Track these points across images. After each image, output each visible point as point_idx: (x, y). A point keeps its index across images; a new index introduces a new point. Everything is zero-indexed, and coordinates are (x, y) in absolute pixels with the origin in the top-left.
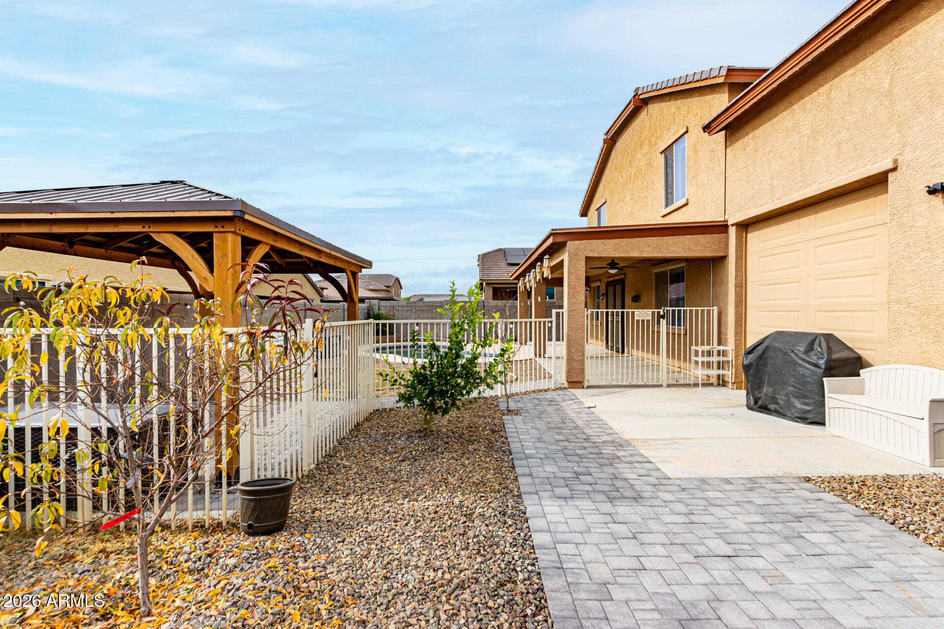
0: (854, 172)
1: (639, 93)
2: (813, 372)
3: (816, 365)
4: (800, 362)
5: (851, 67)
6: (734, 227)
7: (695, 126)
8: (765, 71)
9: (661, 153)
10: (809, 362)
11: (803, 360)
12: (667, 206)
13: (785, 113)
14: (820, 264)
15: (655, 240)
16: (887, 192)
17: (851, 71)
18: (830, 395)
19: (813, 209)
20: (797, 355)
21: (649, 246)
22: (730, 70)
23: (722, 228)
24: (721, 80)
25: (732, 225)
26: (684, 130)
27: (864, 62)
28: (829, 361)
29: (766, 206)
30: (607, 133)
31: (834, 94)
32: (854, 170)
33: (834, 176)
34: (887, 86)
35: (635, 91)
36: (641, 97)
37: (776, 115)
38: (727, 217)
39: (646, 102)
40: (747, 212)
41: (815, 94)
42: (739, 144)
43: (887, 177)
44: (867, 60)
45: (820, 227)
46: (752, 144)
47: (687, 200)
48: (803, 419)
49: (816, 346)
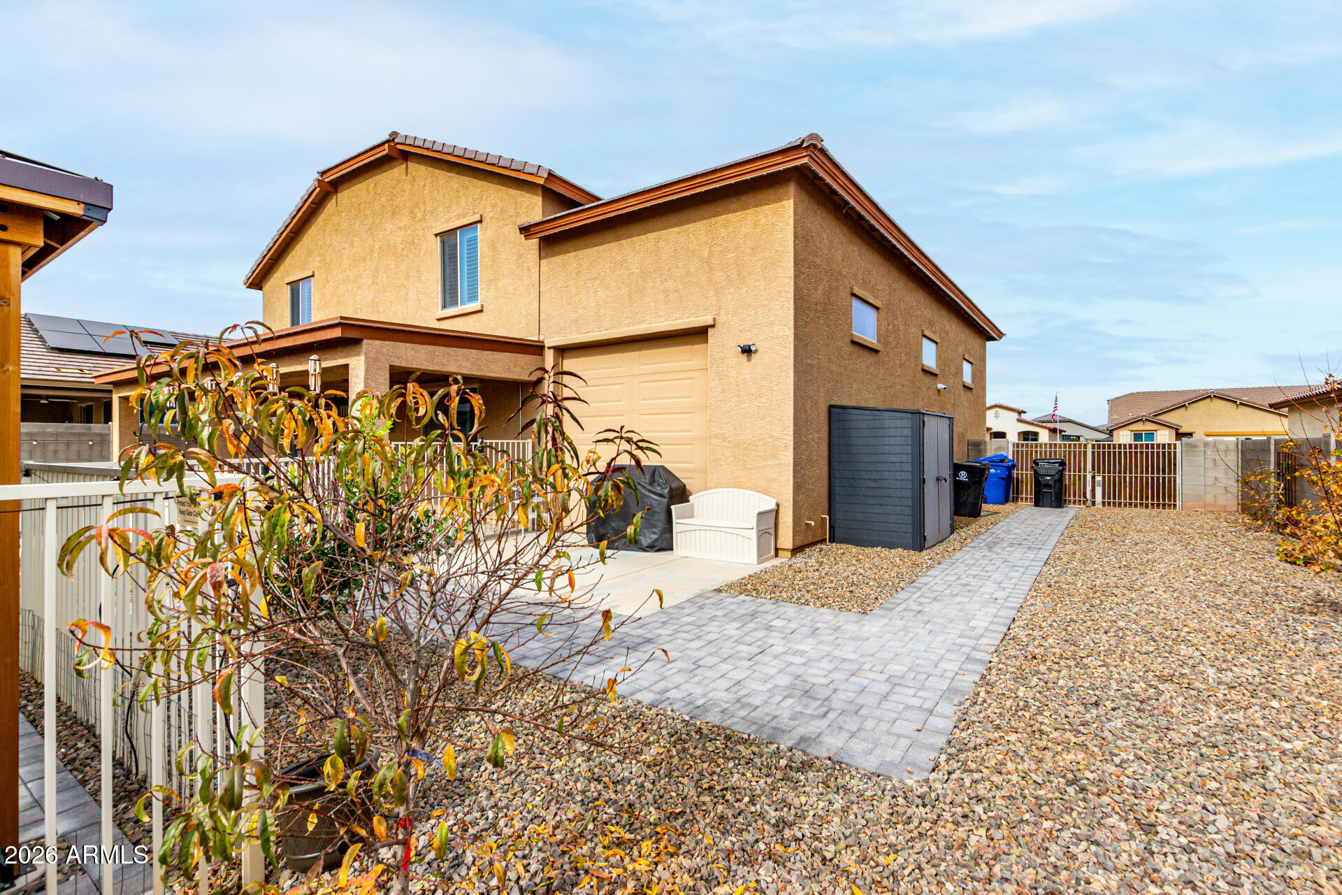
0: (680, 321)
1: (396, 140)
2: (660, 503)
3: (661, 495)
4: (647, 493)
5: (677, 225)
6: (552, 351)
7: (492, 218)
8: (598, 199)
9: (436, 235)
10: (655, 493)
11: (650, 491)
12: (444, 307)
13: (613, 244)
14: (644, 399)
15: (473, 353)
16: (707, 342)
17: (676, 229)
18: (678, 521)
19: (637, 345)
20: (644, 487)
21: (468, 360)
22: (551, 175)
23: (537, 349)
24: (541, 182)
25: (549, 348)
26: (477, 218)
27: (687, 226)
28: (671, 490)
29: (590, 334)
30: (323, 173)
31: (662, 244)
32: (680, 318)
33: (662, 319)
34: (706, 254)
35: (390, 135)
36: (399, 147)
37: (603, 244)
38: (542, 338)
39: (406, 156)
40: (569, 336)
41: (643, 237)
42: (558, 259)
43: (707, 332)
44: (691, 225)
45: (644, 364)
46: (574, 265)
47: (482, 306)
48: (652, 548)
49: (657, 478)
